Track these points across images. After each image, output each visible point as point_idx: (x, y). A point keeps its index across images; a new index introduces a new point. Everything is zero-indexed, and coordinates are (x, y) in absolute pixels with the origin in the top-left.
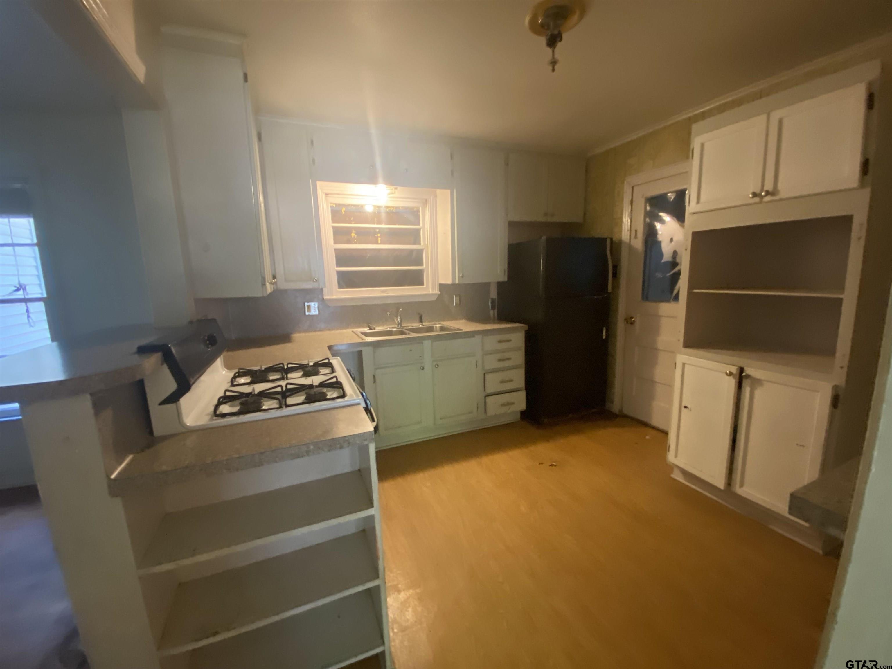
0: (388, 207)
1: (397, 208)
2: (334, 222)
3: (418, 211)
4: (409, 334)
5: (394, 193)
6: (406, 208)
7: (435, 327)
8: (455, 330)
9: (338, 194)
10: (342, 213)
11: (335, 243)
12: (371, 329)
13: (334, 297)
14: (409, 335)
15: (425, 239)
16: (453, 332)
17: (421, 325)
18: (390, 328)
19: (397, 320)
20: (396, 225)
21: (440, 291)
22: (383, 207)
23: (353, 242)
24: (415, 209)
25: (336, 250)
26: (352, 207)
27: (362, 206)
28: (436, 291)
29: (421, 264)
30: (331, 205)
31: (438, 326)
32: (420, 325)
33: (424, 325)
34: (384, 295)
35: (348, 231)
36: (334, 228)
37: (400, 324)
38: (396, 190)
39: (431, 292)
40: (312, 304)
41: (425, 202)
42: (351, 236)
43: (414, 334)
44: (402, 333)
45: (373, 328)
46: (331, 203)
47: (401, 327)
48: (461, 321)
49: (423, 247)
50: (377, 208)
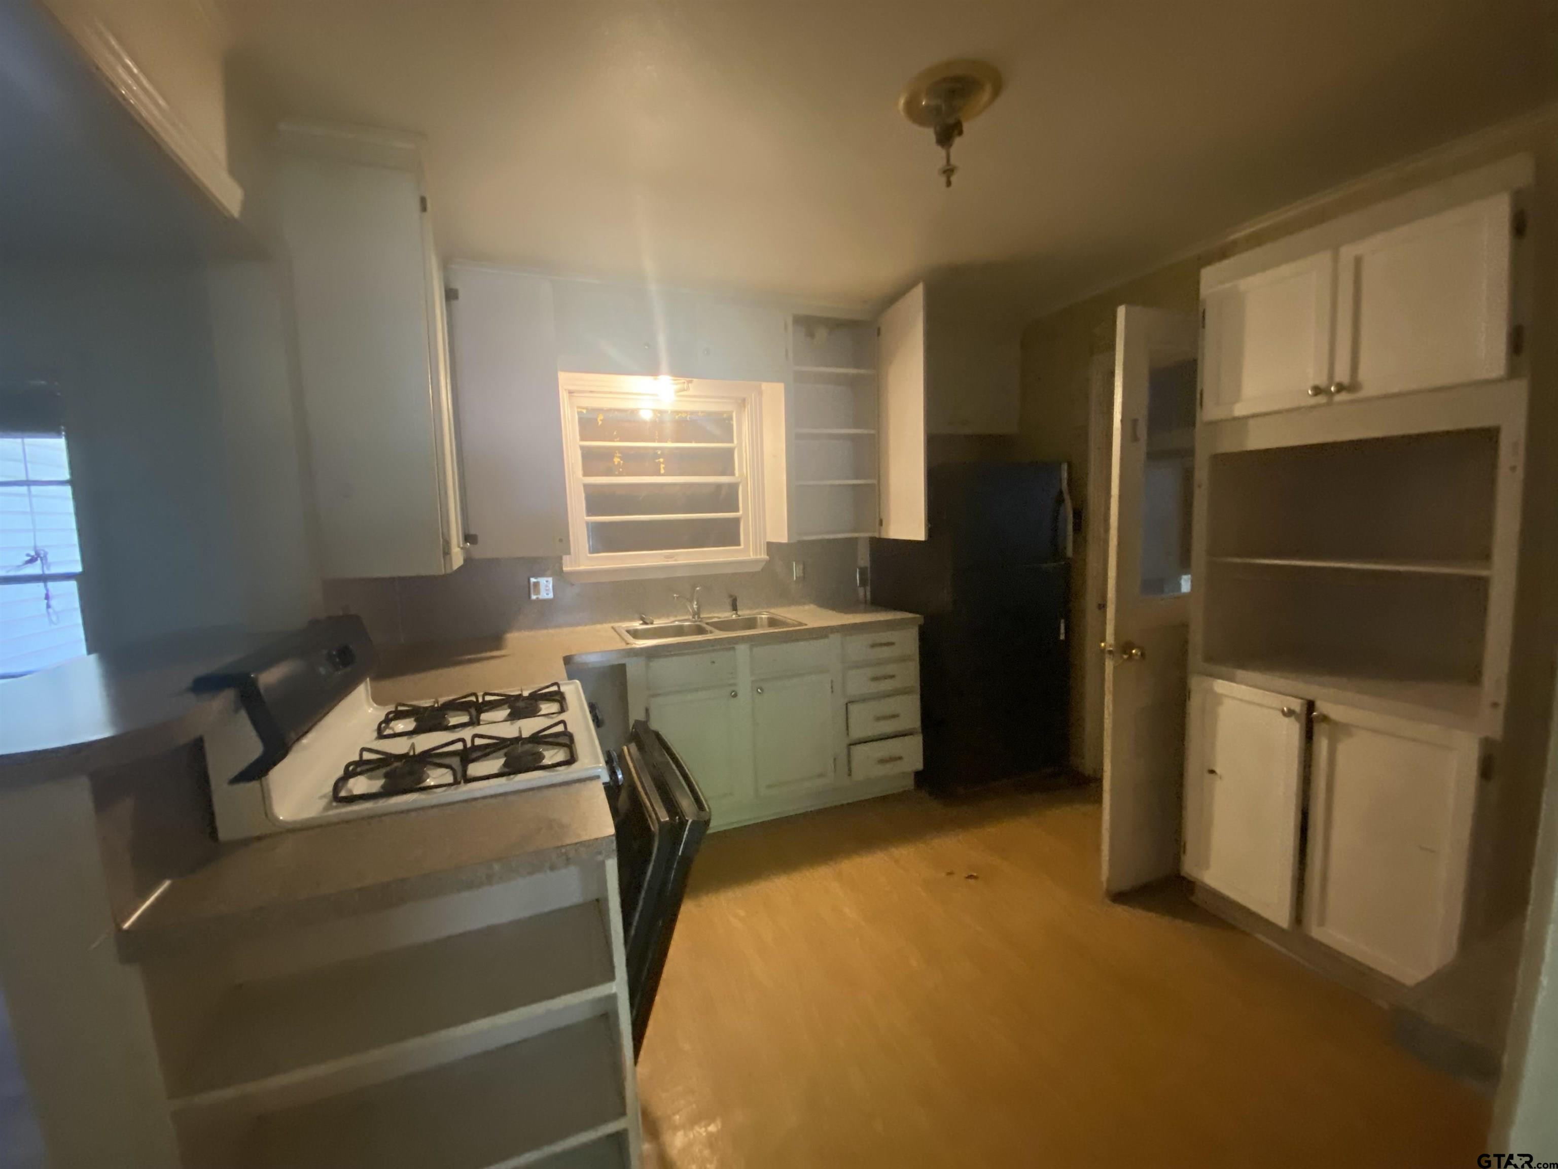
0: (677, 412)
1: (692, 413)
2: (583, 438)
3: (731, 418)
4: (711, 632)
5: (686, 390)
6: (709, 414)
7: (759, 621)
8: (794, 626)
9: (591, 392)
10: (598, 423)
11: (586, 474)
12: (645, 623)
13: (582, 568)
14: (711, 635)
15: (742, 466)
16: (791, 629)
17: (734, 616)
18: (679, 621)
19: (692, 607)
20: (691, 442)
21: (768, 555)
22: (669, 412)
23: (617, 473)
24: (725, 416)
25: (586, 486)
26: (616, 412)
27: (634, 412)
28: (761, 554)
29: (736, 510)
30: (579, 410)
31: (765, 618)
32: (732, 615)
33: (739, 616)
34: (671, 562)
35: (608, 454)
36: (582, 448)
37: (697, 613)
38: (690, 385)
39: (752, 556)
40: (543, 581)
41: (743, 403)
42: (614, 462)
43: (721, 632)
44: (700, 630)
45: (648, 622)
46: (578, 407)
47: (700, 620)
48: (807, 607)
49: (739, 480)
50: (659, 415)
